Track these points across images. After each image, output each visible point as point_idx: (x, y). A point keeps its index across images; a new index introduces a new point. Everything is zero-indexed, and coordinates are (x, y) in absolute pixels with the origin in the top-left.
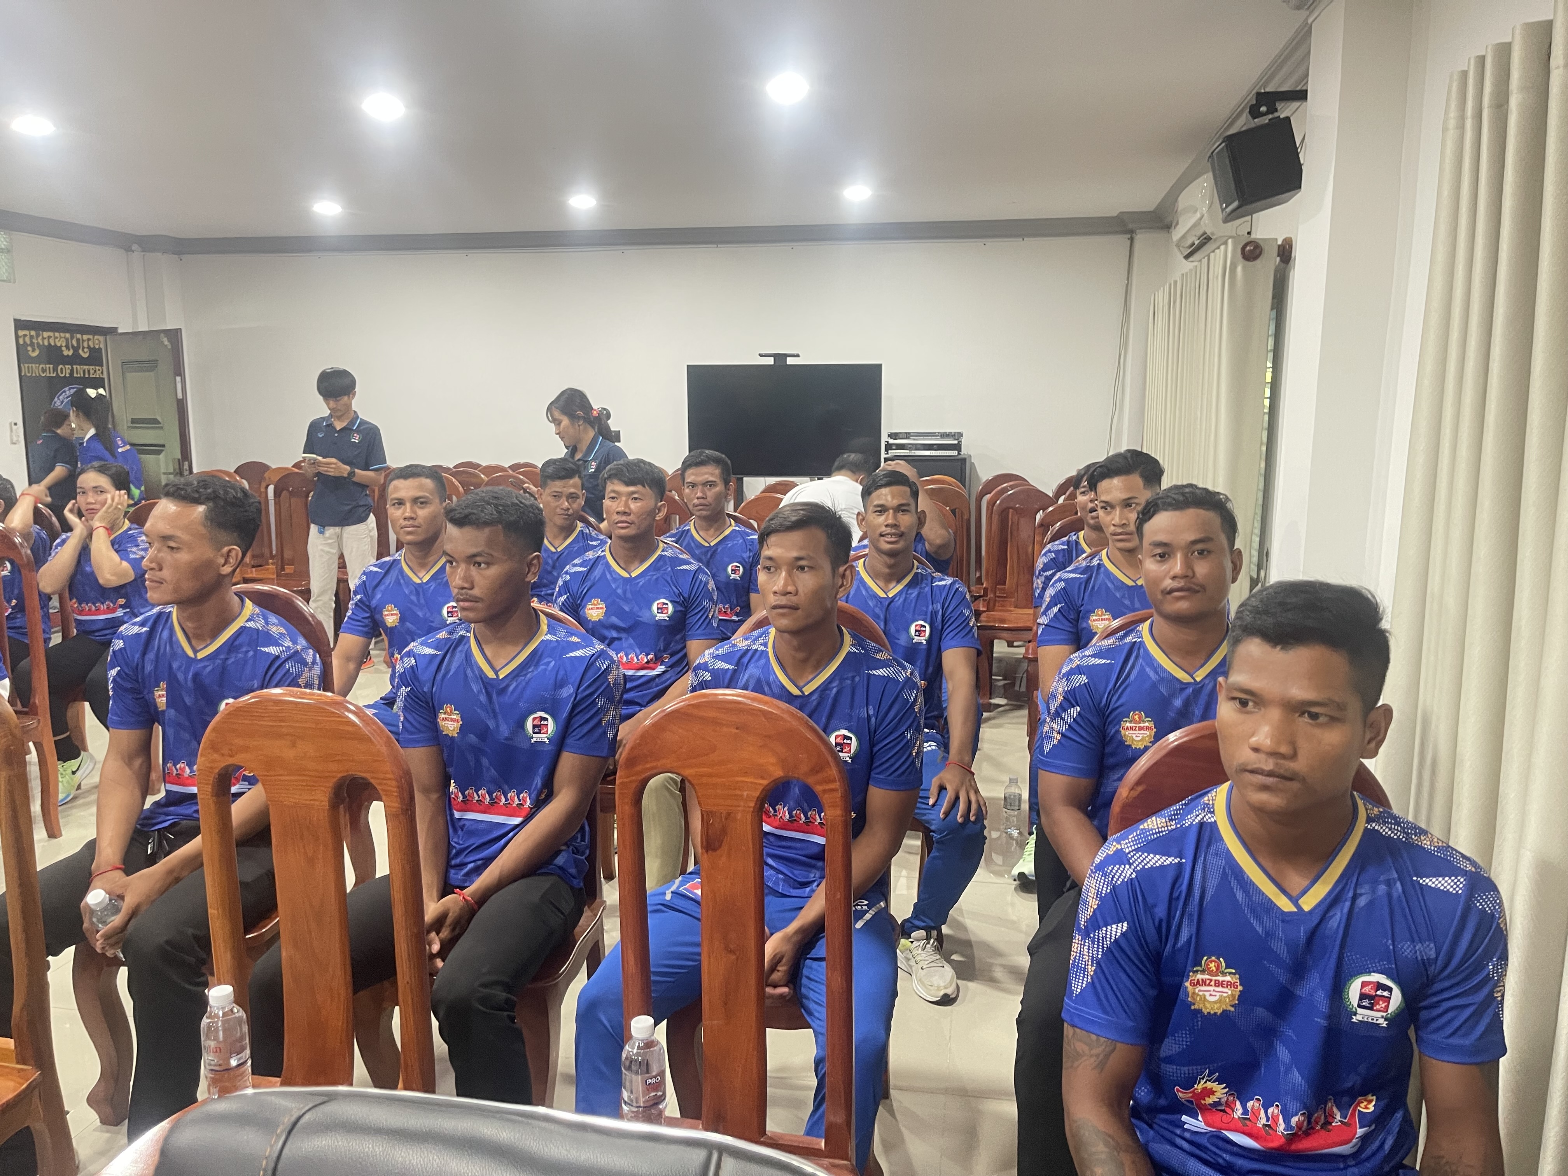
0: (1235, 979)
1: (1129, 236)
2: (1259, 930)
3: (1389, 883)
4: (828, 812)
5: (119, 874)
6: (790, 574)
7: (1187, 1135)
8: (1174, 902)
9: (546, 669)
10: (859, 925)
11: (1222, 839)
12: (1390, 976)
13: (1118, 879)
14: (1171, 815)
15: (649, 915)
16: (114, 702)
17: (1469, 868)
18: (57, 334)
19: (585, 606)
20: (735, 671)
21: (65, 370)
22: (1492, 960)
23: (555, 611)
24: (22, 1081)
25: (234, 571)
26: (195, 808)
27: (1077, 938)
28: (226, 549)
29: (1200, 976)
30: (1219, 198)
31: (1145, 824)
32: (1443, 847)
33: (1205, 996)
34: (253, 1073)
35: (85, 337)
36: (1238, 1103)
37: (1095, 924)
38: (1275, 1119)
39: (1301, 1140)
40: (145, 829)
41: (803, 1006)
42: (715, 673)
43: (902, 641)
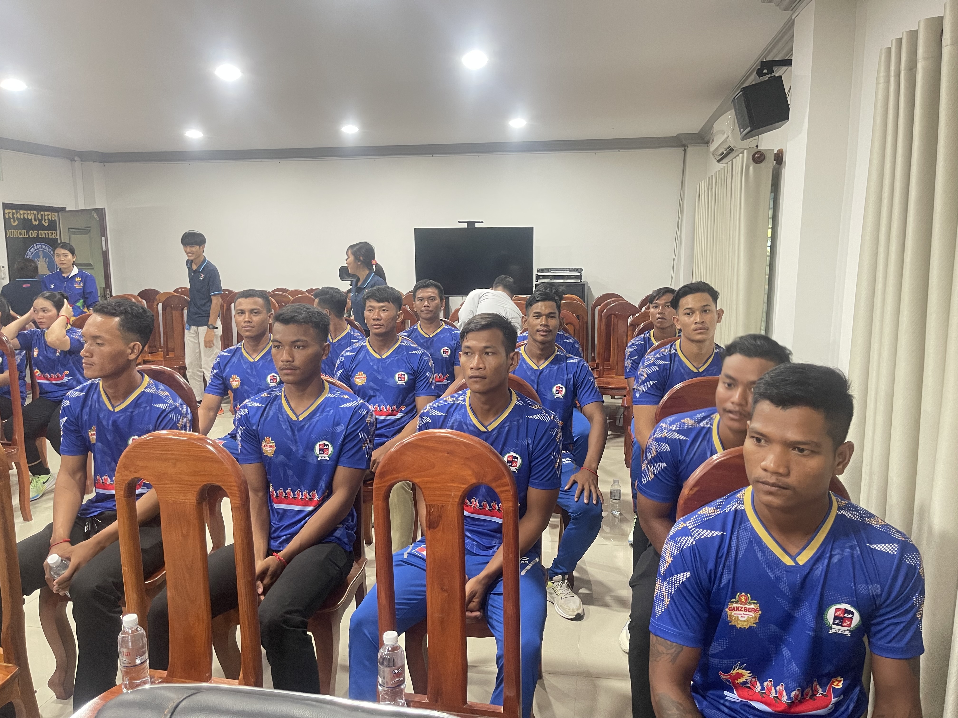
0: (757, 607)
1: (683, 148)
2: (772, 576)
3: (852, 548)
4: (504, 505)
5: (67, 544)
6: (480, 356)
7: (727, 704)
8: (719, 560)
9: (328, 415)
10: (523, 573)
11: (748, 520)
12: (853, 606)
13: (684, 545)
14: (718, 505)
15: (394, 568)
16: (64, 438)
17: (901, 538)
18: (29, 212)
19: (354, 377)
20: (445, 417)
21: (34, 234)
22: (915, 594)
23: (335, 380)
24: (7, 673)
25: (138, 356)
26: (114, 504)
27: (659, 581)
28: (132, 344)
29: (735, 605)
30: (738, 125)
31: (701, 511)
32: (885, 525)
33: (738, 617)
34: (150, 668)
35: (46, 213)
36: (758, 683)
37: (671, 572)
38: (781, 693)
39: (797, 706)
40: (83, 517)
41: (489, 623)
42: (433, 418)
43: (548, 397)
